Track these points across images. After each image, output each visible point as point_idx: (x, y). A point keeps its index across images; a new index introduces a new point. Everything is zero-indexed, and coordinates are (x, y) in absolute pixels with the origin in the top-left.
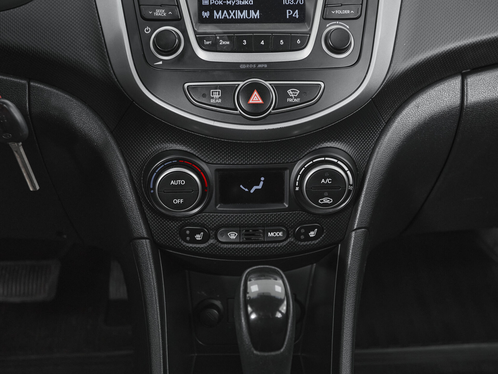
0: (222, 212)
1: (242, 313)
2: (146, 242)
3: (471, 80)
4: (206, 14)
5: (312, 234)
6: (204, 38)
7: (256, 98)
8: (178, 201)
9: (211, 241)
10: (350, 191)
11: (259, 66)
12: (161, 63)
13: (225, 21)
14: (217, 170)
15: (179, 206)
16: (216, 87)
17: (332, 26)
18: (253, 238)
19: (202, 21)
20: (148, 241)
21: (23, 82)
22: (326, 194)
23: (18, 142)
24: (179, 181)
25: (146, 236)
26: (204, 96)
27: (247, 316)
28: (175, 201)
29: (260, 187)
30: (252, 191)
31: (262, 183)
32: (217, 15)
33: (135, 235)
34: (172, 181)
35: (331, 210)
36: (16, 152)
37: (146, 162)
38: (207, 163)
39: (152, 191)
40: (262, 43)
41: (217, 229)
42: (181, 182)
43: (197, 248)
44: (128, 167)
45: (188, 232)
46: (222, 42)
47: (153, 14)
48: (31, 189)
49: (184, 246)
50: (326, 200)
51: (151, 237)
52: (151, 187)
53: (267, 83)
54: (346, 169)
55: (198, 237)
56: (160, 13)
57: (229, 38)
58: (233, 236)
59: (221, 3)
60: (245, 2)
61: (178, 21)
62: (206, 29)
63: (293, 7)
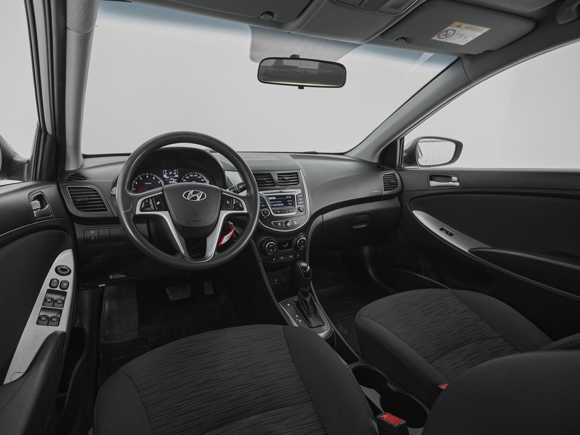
0: (279, 252)
4: (272, 205)
5: (298, 255)
6: (273, 211)
9: (277, 260)
11: (287, 216)
12: (265, 217)
13: (276, 207)
14: (279, 242)
16: (279, 222)
17: (299, 206)
18: (286, 258)
19: (272, 207)
22: (302, 245)
25: (261, 261)
26: (276, 224)
28: (270, 251)
29: (287, 245)
30: (285, 246)
32: (275, 205)
33: (258, 261)
34: (270, 246)
35: (303, 249)
38: (277, 240)
40: (287, 211)
41: (278, 257)
42: (272, 246)
43: (274, 262)
45: (271, 259)
46: (278, 212)
49: (270, 262)
52: (264, 249)
53: (290, 220)
55: (274, 259)
56: (263, 206)
57: (280, 211)
58: (282, 258)
59: (274, 202)
60: (280, 202)
61: (267, 207)
62: (274, 209)
63: (290, 202)
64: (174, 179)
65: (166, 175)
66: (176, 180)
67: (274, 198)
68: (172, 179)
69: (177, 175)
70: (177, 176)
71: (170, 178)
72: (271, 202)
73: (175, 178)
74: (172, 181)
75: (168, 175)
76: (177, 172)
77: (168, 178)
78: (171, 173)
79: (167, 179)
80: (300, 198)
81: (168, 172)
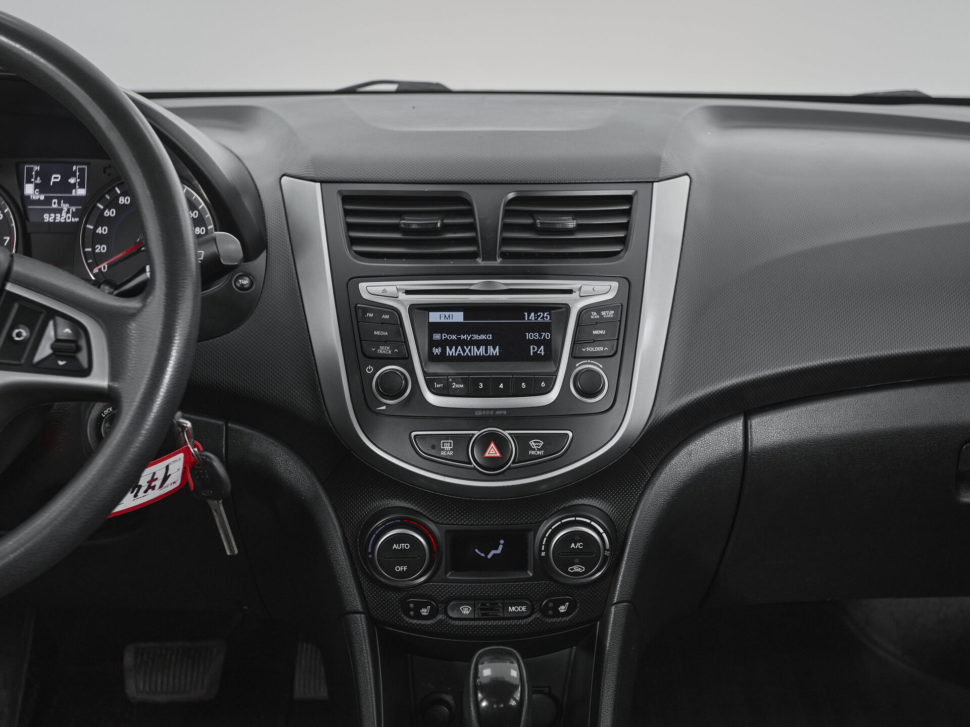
0: (453, 581)
1: (472, 699)
2: (361, 617)
3: (756, 423)
4: (437, 351)
5: (562, 609)
6: (434, 380)
7: (493, 451)
8: (401, 569)
9: (440, 617)
10: (605, 557)
11: (498, 412)
12: (384, 408)
13: (459, 359)
14: (448, 532)
15: (402, 575)
16: (447, 437)
17: (581, 366)
18: (491, 612)
19: (433, 358)
20: (363, 616)
21: (220, 423)
22: (577, 561)
23: (218, 500)
24: (403, 545)
25: (361, 610)
26: (433, 447)
27: (477, 703)
28: (398, 569)
29: (499, 551)
30: (489, 556)
31: (501, 547)
32: (450, 352)
33: (349, 609)
34: (395, 545)
35: (584, 580)
36: (216, 511)
37: (363, 521)
38: (436, 523)
39: (370, 556)
40: (501, 386)
41: (447, 602)
42: (405, 546)
43: (422, 625)
44: (341, 526)
45: (412, 605)
46: (455, 385)
47: (376, 351)
48: (228, 553)
49: (406, 622)
50: (577, 569)
51: (367, 611)
52: (370, 550)
53: (506, 433)
54: (601, 531)
55: (424, 612)
56: (384, 350)
57: (464, 381)
58: (466, 611)
59: (454, 337)
60: (482, 337)
61: (405, 359)
62: (437, 369)
63: (538, 343)
64: (65, 207)
65: (36, 186)
66: (73, 209)
67: (458, 317)
68: (55, 206)
69: (81, 186)
70: (82, 192)
71: (48, 201)
72: (437, 337)
73: (72, 201)
74: (60, 211)
75: (40, 188)
76: (81, 177)
77: (42, 197)
78: (56, 178)
79: (38, 202)
80: (597, 324)
81: (45, 176)
